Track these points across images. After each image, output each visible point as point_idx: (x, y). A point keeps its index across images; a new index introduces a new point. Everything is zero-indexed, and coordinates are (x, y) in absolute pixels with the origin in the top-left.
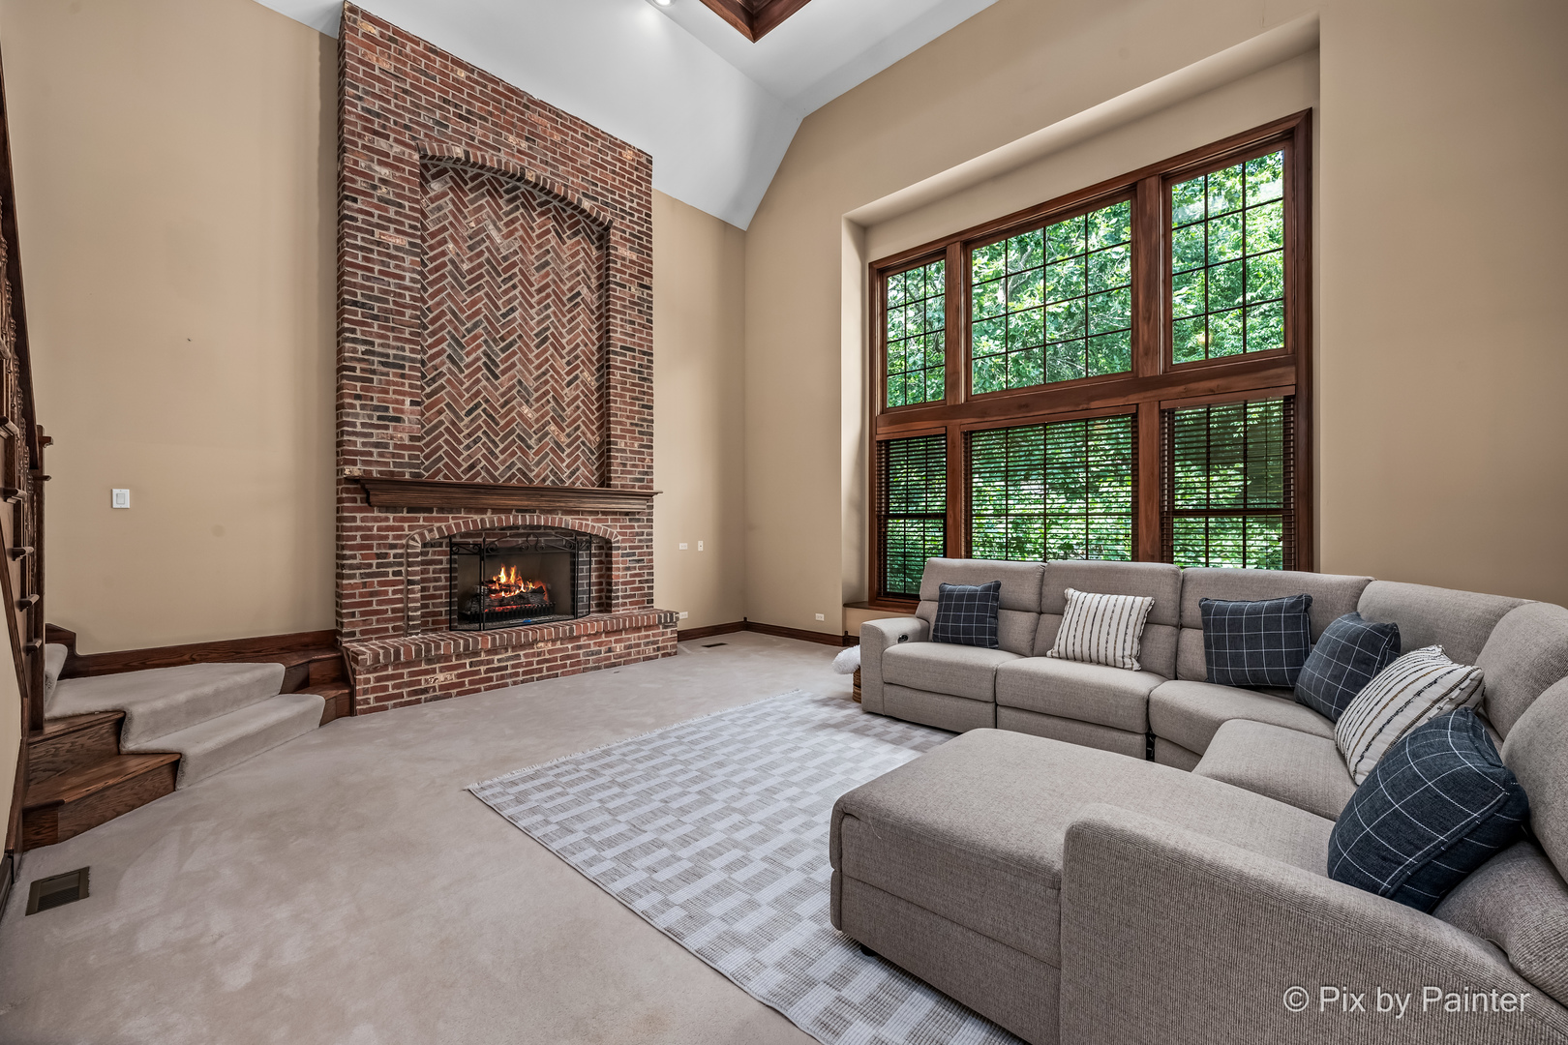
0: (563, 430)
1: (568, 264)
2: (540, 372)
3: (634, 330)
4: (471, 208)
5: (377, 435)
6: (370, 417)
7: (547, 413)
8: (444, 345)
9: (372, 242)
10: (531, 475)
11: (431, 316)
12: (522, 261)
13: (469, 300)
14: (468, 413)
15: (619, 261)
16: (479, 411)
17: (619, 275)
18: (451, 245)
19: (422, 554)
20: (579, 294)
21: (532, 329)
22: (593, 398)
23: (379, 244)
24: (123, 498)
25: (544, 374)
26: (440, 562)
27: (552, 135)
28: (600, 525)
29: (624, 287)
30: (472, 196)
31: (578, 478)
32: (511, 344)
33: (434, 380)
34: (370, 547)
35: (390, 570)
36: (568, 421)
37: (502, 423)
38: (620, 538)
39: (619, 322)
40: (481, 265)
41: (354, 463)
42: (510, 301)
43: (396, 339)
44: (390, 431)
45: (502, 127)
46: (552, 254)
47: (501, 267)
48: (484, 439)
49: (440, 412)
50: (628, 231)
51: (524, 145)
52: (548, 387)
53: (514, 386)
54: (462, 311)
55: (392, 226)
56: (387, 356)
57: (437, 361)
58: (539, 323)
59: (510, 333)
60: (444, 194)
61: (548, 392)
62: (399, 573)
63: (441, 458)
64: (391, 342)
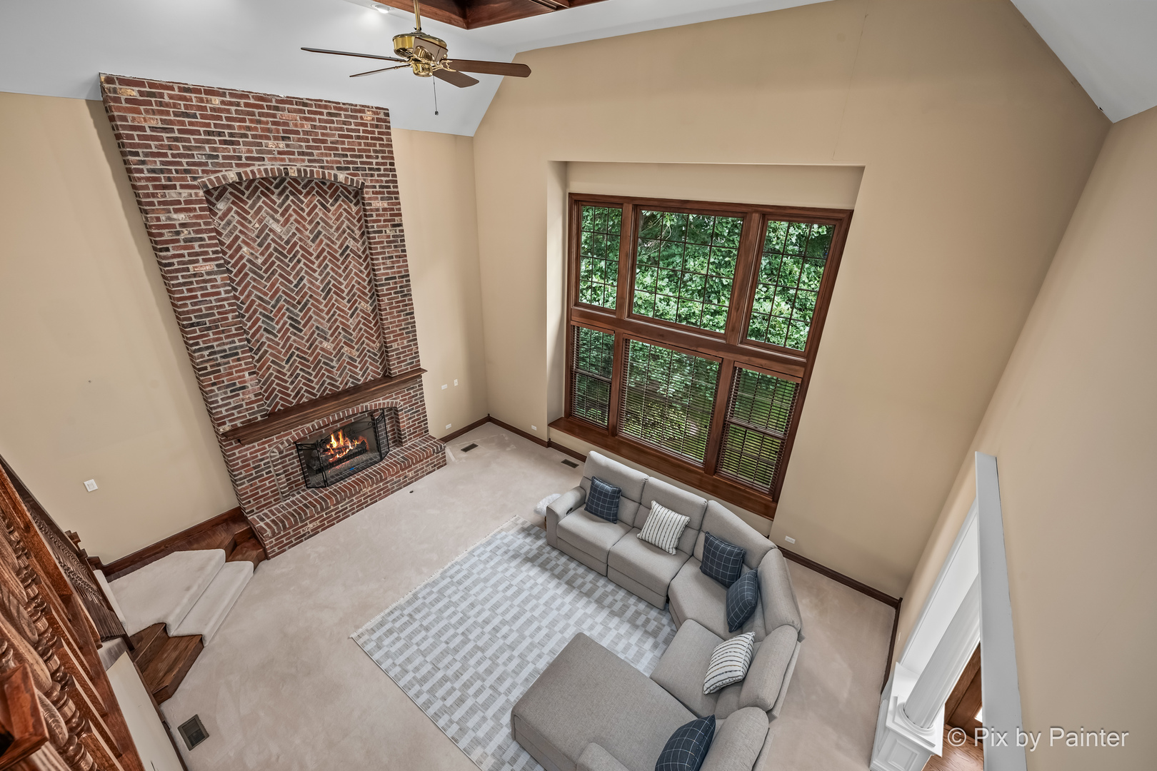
0: (353, 348)
1: (335, 227)
2: (330, 315)
3: (393, 262)
4: (252, 212)
5: (233, 402)
6: (226, 393)
7: (341, 341)
8: (260, 323)
9: (190, 276)
10: (338, 384)
11: (245, 307)
12: (300, 239)
13: (268, 285)
14: (287, 362)
15: (374, 214)
16: (294, 357)
17: (375, 225)
18: (245, 249)
19: (280, 457)
20: (347, 247)
21: (318, 288)
22: (370, 319)
23: (195, 275)
24: (92, 485)
25: (333, 315)
26: (292, 454)
27: (302, 126)
28: (388, 400)
29: (381, 232)
30: (250, 202)
31: (369, 374)
32: (306, 304)
34: (249, 465)
35: (264, 472)
36: (355, 340)
37: (311, 359)
38: (402, 403)
39: (381, 261)
40: (271, 255)
41: (224, 423)
42: (298, 273)
43: (227, 337)
44: (241, 396)
45: (261, 137)
46: (322, 224)
47: (286, 250)
48: (302, 373)
49: (268, 368)
50: (377, 185)
51: (282, 145)
52: (338, 323)
53: (314, 332)
54: (266, 294)
55: (200, 258)
56: (225, 351)
57: (258, 335)
58: (322, 282)
59: (303, 297)
60: (229, 210)
61: (338, 327)
62: (270, 472)
63: (277, 396)
64: (225, 341)
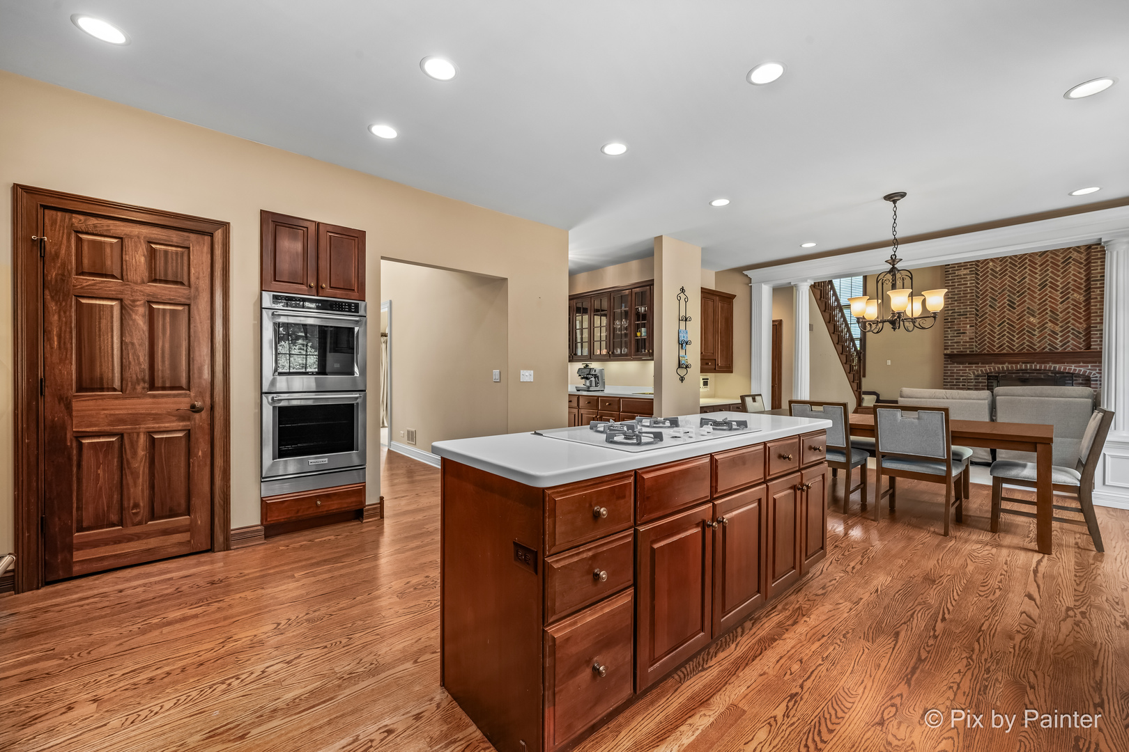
0: (1057, 325)
2: (1041, 301)
5: (956, 339)
6: (954, 334)
7: (1046, 318)
8: (987, 302)
9: (955, 276)
10: (1035, 347)
11: (981, 293)
13: (1000, 281)
14: (999, 326)
16: (1005, 324)
18: (991, 264)
19: (975, 379)
20: (1070, 257)
21: (1036, 283)
22: (1081, 306)
23: (957, 276)
24: (889, 362)
25: (1044, 301)
26: (985, 383)
31: (1069, 347)
32: (1023, 293)
33: (982, 316)
34: (953, 376)
35: (961, 384)
36: (1061, 320)
37: (1017, 327)
38: (1097, 375)
40: (1006, 266)
41: (948, 349)
42: (1022, 275)
43: (964, 306)
44: (962, 337)
47: (1018, 262)
48: (1007, 334)
49: (986, 327)
52: (1047, 307)
53: (1025, 310)
54: (996, 286)
55: (963, 268)
56: (960, 312)
57: (984, 308)
58: (1041, 279)
61: (1047, 309)
62: (964, 385)
63: (986, 344)
64: (962, 307)
